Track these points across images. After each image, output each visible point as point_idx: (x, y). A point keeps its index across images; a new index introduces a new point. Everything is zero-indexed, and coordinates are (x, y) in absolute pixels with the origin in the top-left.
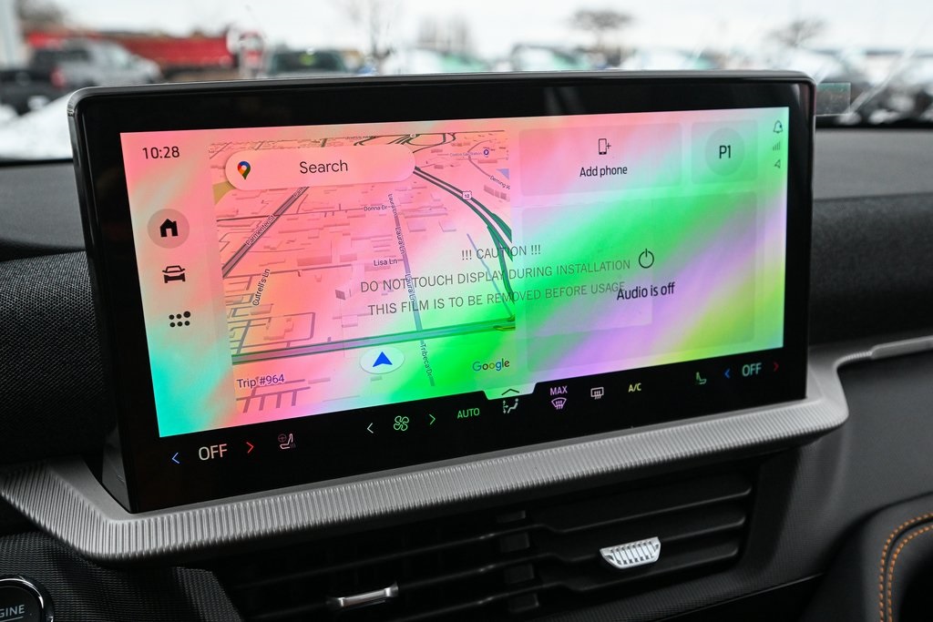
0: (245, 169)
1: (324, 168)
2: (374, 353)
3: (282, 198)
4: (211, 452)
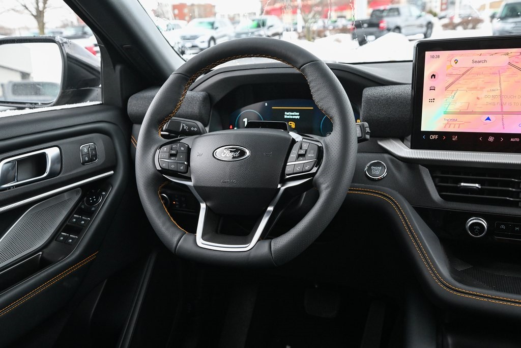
0: (456, 61)
1: (479, 62)
2: (486, 116)
3: (465, 70)
4: (433, 137)
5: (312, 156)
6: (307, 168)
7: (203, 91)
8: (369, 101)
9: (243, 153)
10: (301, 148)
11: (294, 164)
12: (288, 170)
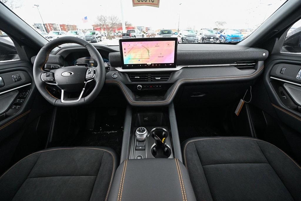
0: (130, 45)
1: (135, 45)
2: (139, 60)
3: (132, 47)
4: (127, 66)
5: (92, 73)
6: (92, 76)
7: (59, 55)
8: (110, 56)
9: (71, 74)
10: (89, 71)
11: (88, 76)
12: (87, 77)
